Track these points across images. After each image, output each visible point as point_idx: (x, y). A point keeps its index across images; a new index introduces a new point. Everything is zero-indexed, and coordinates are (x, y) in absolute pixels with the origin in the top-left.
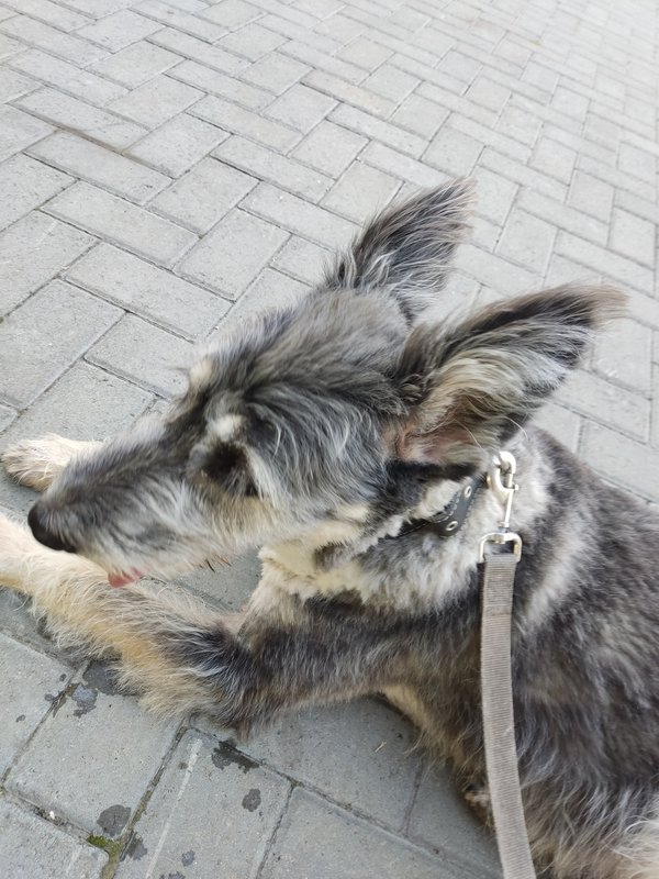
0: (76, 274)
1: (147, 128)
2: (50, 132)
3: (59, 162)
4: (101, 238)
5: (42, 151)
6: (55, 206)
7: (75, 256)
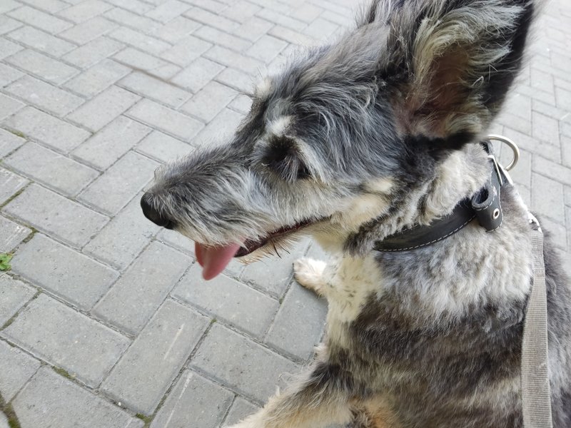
0: (141, 148)
1: (180, 66)
2: (129, 72)
3: (134, 89)
4: (155, 128)
5: (126, 83)
6: (131, 113)
7: (141, 138)
